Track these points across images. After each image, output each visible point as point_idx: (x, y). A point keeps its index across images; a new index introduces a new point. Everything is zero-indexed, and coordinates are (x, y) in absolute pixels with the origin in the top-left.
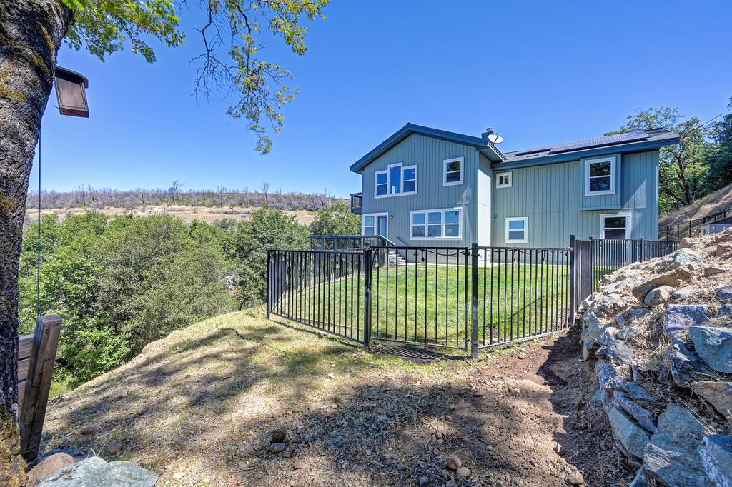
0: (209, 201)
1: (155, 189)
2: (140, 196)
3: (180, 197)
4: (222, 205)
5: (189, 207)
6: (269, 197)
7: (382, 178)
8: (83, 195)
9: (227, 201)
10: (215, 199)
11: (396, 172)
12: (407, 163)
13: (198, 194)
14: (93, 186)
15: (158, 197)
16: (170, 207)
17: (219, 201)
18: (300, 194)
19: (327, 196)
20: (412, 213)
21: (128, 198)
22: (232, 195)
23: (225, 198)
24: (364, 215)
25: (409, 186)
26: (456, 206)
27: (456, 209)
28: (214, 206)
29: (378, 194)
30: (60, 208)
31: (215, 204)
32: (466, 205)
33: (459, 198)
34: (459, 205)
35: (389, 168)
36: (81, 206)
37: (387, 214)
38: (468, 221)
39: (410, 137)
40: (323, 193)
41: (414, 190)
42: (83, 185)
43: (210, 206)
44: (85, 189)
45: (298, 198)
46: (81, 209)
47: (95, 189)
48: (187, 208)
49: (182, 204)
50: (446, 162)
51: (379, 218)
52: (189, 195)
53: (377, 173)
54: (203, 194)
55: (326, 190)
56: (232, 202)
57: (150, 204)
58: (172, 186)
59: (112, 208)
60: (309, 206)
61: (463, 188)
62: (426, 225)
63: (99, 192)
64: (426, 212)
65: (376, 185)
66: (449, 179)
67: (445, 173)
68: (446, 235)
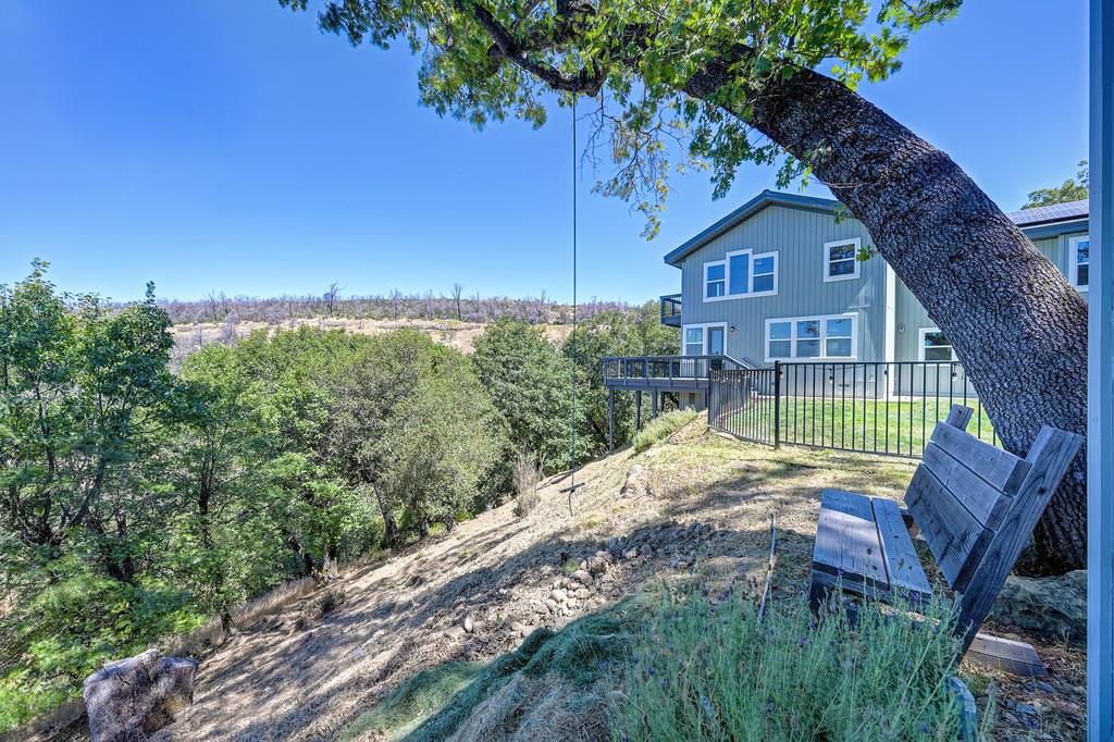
0: (378, 311)
1: (306, 296)
2: (287, 305)
3: (340, 307)
4: (396, 316)
5: (351, 321)
6: (462, 304)
7: (716, 272)
8: (213, 305)
9: (403, 311)
10: (386, 308)
11: (739, 264)
12: (760, 250)
13: (363, 301)
14: (225, 293)
15: (311, 306)
16: (326, 321)
17: (392, 311)
18: (505, 299)
19: (546, 302)
20: (768, 322)
21: (270, 309)
22: (411, 302)
23: (400, 308)
24: (685, 327)
26: (846, 310)
27: (846, 315)
28: (386, 319)
29: (709, 296)
30: (185, 323)
31: (386, 316)
32: (864, 309)
33: (852, 299)
34: (851, 310)
35: (727, 257)
36: (211, 321)
37: (725, 324)
38: (867, 332)
39: (766, 210)
40: (540, 298)
41: (772, 288)
42: (213, 292)
43: (380, 318)
44: (217, 298)
45: (502, 305)
46: (211, 324)
47: (228, 297)
48: (349, 322)
49: (343, 316)
50: (827, 247)
51: (710, 330)
52: (351, 303)
53: (707, 265)
54: (370, 301)
56: (410, 312)
57: (300, 317)
58: (329, 291)
59: (251, 323)
61: (859, 284)
62: (794, 340)
63: (233, 300)
64: (794, 321)
65: (706, 282)
66: (835, 270)
67: (827, 262)
68: (828, 355)
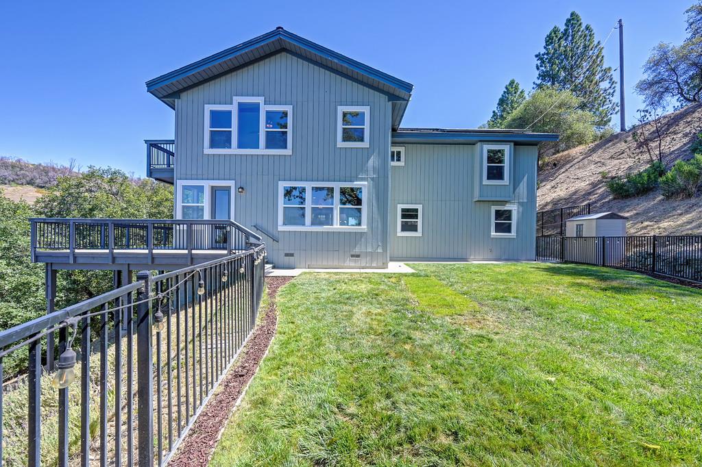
7: (221, 118)
11: (249, 111)
12: (272, 99)
19: (75, 170)
20: (282, 185)
24: (180, 183)
25: (276, 140)
26: (357, 179)
27: (357, 184)
29: (212, 146)
32: (373, 179)
33: (362, 168)
34: (362, 179)
35: (234, 102)
37: (231, 183)
38: (375, 209)
39: (278, 56)
40: (67, 165)
41: (286, 147)
45: (14, 166)
50: (340, 111)
51: (214, 190)
53: (208, 108)
55: (72, 161)
60: (38, 181)
61: (367, 153)
62: (308, 206)
64: (309, 186)
65: (207, 129)
66: (348, 136)
67: (340, 126)
68: (341, 224)
